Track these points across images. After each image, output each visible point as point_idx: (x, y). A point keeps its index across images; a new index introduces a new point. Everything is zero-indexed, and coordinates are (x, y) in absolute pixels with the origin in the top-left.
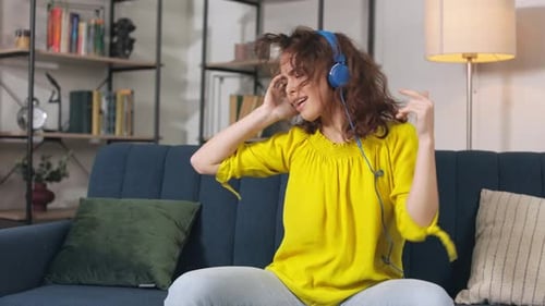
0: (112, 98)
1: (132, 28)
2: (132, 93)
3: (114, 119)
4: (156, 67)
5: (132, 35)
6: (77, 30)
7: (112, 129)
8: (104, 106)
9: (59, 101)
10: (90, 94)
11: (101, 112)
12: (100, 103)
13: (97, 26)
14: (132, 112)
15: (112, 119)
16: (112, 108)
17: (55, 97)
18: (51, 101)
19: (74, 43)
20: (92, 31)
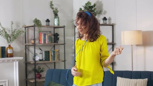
0: (54, 52)
1: (58, 35)
2: (59, 50)
3: (55, 57)
4: (64, 44)
5: (58, 37)
6: (45, 37)
7: (54, 59)
8: (52, 54)
9: (42, 53)
10: (49, 52)
11: (52, 55)
12: (51, 54)
13: (50, 36)
14: (59, 55)
15: (54, 57)
16: (54, 54)
17: (41, 53)
18: (40, 54)
19: (45, 40)
20: (49, 37)
